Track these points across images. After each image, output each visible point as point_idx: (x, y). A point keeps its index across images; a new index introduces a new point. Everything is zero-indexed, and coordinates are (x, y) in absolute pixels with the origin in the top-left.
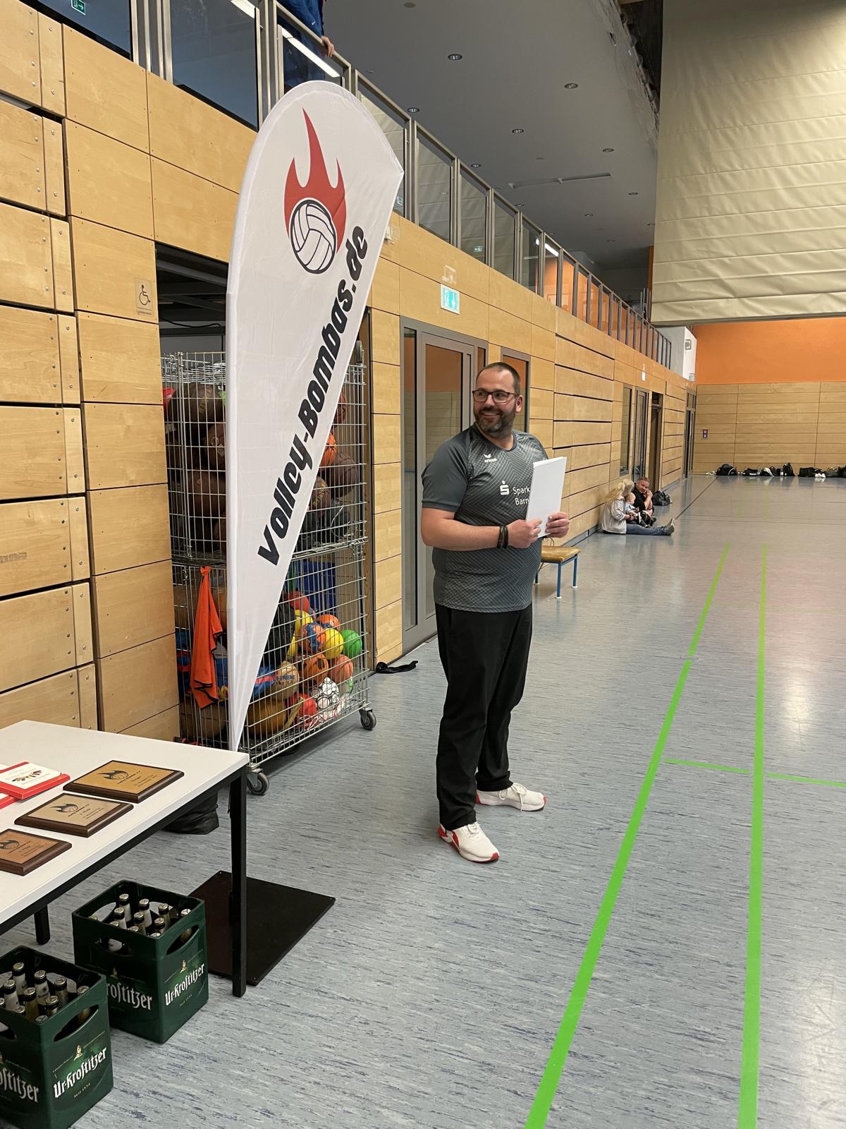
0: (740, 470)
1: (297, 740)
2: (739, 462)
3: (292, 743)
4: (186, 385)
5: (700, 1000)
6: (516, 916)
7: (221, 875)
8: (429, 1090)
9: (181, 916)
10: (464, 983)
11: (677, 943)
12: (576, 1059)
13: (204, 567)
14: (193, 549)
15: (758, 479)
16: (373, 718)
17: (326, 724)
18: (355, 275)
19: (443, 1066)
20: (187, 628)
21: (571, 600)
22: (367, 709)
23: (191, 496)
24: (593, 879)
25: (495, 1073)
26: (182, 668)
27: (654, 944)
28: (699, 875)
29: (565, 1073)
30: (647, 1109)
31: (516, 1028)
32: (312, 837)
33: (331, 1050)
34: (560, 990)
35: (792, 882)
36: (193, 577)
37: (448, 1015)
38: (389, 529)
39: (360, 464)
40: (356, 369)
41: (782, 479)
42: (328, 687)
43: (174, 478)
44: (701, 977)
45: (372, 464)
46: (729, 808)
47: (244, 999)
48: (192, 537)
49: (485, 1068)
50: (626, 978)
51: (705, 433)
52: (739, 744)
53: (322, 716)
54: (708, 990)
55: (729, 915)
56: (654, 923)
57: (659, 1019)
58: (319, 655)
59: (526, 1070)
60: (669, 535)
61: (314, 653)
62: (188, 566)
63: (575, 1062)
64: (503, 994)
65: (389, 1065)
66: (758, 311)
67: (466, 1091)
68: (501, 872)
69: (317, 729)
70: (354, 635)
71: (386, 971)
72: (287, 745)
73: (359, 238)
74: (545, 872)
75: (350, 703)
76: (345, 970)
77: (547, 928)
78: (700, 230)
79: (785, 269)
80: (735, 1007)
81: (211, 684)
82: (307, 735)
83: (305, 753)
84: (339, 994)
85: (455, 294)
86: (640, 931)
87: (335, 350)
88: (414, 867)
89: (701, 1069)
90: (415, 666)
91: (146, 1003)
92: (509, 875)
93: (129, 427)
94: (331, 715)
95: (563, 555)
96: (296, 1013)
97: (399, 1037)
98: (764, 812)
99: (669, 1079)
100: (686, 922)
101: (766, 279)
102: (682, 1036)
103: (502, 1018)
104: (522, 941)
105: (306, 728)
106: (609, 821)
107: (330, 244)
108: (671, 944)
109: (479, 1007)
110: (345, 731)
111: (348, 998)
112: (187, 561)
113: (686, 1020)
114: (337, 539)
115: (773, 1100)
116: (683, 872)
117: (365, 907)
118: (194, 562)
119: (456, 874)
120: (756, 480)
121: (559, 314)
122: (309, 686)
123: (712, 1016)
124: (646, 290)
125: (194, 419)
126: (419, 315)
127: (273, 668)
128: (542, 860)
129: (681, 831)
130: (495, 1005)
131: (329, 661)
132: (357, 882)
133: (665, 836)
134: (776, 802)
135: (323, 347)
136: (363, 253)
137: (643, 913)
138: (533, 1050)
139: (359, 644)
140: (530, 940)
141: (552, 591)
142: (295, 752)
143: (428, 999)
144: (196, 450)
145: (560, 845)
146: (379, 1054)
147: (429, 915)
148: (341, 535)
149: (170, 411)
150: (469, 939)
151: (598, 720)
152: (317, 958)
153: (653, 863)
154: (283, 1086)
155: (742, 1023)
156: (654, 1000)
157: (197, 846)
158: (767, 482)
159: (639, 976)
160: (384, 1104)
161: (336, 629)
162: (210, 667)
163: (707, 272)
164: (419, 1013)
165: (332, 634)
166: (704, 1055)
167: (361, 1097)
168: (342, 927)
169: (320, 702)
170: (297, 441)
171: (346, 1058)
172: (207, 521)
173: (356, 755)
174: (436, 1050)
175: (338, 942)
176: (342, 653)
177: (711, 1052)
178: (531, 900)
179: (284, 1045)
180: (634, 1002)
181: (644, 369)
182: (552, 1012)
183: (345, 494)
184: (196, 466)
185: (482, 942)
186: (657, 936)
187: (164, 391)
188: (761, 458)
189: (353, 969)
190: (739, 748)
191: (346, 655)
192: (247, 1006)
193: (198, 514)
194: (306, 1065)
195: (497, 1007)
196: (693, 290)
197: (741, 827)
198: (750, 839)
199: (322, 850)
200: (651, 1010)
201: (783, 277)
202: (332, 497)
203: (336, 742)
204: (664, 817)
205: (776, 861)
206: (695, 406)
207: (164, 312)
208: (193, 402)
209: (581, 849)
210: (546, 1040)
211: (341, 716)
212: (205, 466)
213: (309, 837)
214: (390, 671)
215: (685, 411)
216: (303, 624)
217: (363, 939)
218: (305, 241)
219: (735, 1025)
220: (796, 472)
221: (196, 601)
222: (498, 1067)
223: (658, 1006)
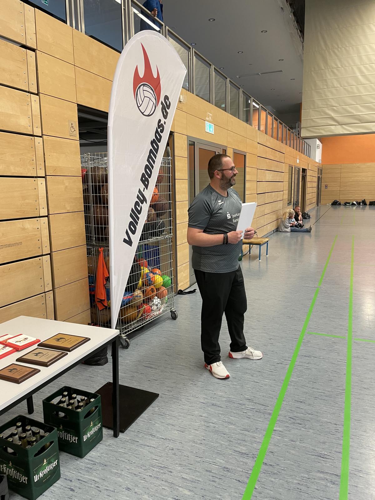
0: (342, 203)
1: (142, 324)
2: (342, 199)
3: (140, 325)
4: (91, 168)
5: (322, 440)
6: (240, 402)
7: (109, 384)
8: (200, 480)
9: (90, 402)
10: (217, 432)
11: (312, 415)
12: (266, 466)
13: (100, 248)
14: (96, 240)
15: (351, 207)
16: (176, 314)
17: (155, 317)
18: (165, 117)
19: (206, 469)
20: (94, 275)
21: (266, 261)
22: (174, 310)
23: (94, 216)
24: (275, 386)
25: (230, 472)
26: (92, 293)
27: (302, 415)
28: (322, 384)
29: (261, 472)
30: (298, 488)
31: (240, 452)
32: (149, 367)
33: (157, 461)
34: (259, 435)
35: (365, 387)
36: (96, 253)
37: (209, 446)
38: (183, 230)
39: (169, 202)
40: (167, 159)
41: (361, 206)
42: (156, 301)
43: (87, 209)
44: (323, 430)
45: (175, 202)
46: (336, 354)
47: (119, 438)
48: (95, 235)
49: (226, 470)
50: (289, 430)
51: (326, 186)
52: (341, 325)
53: (153, 313)
54: (326, 436)
55: (336, 402)
56: (302, 406)
57: (304, 448)
58: (152, 286)
59: (244, 471)
60: (310, 232)
61: (150, 285)
62: (93, 247)
63: (266, 467)
64: (234, 437)
65: (182, 468)
66: (350, 131)
67: (217, 480)
68: (233, 382)
69: (151, 319)
70: (167, 278)
71: (181, 426)
72: (138, 326)
73: (167, 100)
74: (253, 382)
75: (166, 308)
76: (164, 426)
77: (254, 408)
78: (323, 95)
79: (362, 112)
80: (338, 443)
81: (104, 300)
82: (147, 322)
83: (146, 330)
84: (161, 437)
85: (212, 125)
86: (295, 409)
87: (157, 151)
88: (194, 380)
89: (323, 471)
90: (195, 291)
91: (75, 440)
92: (236, 384)
93: (66, 186)
94: (158, 313)
95: (262, 241)
96: (142, 445)
97: (187, 456)
98: (352, 356)
99: (309, 476)
100: (316, 405)
101: (353, 116)
102: (314, 456)
103: (234, 448)
104: (242, 413)
105: (147, 319)
106: (282, 360)
107: (154, 103)
108: (309, 415)
109: (223, 442)
110: (164, 320)
111: (165, 438)
112: (93, 246)
113: (316, 449)
114: (159, 235)
115: (355, 485)
116: (315, 383)
117: (172, 398)
118: (96, 246)
119: (213, 383)
120: (349, 207)
121: (259, 134)
122: (148, 300)
123: (328, 447)
124: (299, 123)
125: (95, 183)
126: (195, 135)
127: (131, 292)
128: (251, 377)
129: (314, 364)
130: (230, 442)
131: (156, 289)
132: (169, 387)
133: (307, 366)
134: (358, 351)
135: (151, 149)
136: (168, 107)
137: (297, 401)
138: (247, 462)
139: (170, 281)
140: (246, 413)
141: (257, 258)
142: (142, 329)
143: (200, 439)
144: (96, 196)
145: (260, 371)
146: (178, 463)
147: (201, 401)
148: (161, 233)
149: (85, 179)
150: (219, 412)
151: (277, 315)
152: (151, 420)
153: (302, 379)
154: (135, 477)
155: (342, 450)
156: (302, 440)
157: (98, 371)
158: (354, 208)
159: (295, 429)
160: (180, 486)
161: (159, 275)
162: (104, 292)
163: (327, 114)
164: (196, 445)
165: (158, 277)
166: (324, 464)
167: (170, 482)
168: (162, 407)
169: (153, 308)
170: (140, 191)
171: (163, 465)
172: (102, 228)
173: (168, 331)
174: (203, 462)
175: (160, 414)
176: (162, 286)
177: (328, 463)
178: (246, 395)
179: (136, 459)
180: (292, 441)
181: (298, 158)
182: (256, 445)
183: (163, 215)
184: (97, 203)
185: (224, 413)
186: (303, 411)
187: (82, 170)
188: (351, 197)
189: (167, 425)
190: (341, 327)
191: (164, 286)
192: (121, 442)
193: (98, 224)
194: (146, 468)
195: (231, 443)
196: (320, 122)
197: (342, 363)
198: (346, 368)
199: (154, 373)
200: (300, 444)
201: (361, 115)
202: (157, 216)
203: (159, 325)
204: (307, 358)
205: (357, 378)
206: (321, 174)
207: (82, 136)
208: (95, 175)
209: (269, 372)
210: (253, 457)
211: (162, 313)
212: (100, 203)
213: (148, 367)
214: (184, 293)
215: (317, 176)
216: (145, 273)
217: (171, 412)
218: (143, 102)
219: (338, 451)
220: (368, 203)
221: (97, 263)
222: (231, 469)
223: (303, 442)
